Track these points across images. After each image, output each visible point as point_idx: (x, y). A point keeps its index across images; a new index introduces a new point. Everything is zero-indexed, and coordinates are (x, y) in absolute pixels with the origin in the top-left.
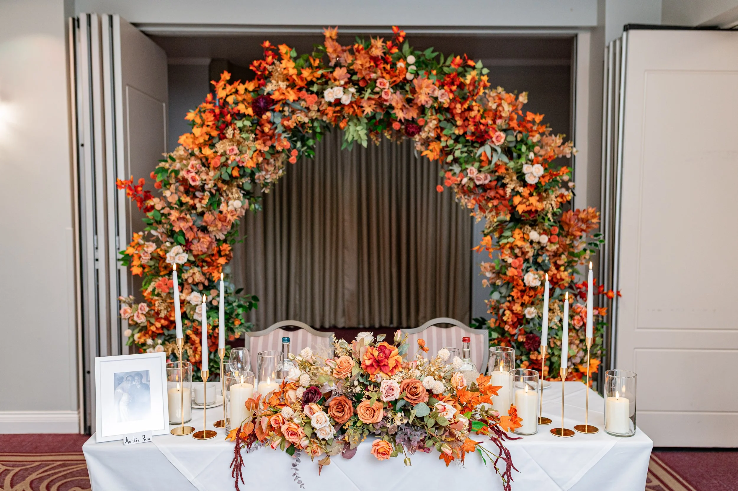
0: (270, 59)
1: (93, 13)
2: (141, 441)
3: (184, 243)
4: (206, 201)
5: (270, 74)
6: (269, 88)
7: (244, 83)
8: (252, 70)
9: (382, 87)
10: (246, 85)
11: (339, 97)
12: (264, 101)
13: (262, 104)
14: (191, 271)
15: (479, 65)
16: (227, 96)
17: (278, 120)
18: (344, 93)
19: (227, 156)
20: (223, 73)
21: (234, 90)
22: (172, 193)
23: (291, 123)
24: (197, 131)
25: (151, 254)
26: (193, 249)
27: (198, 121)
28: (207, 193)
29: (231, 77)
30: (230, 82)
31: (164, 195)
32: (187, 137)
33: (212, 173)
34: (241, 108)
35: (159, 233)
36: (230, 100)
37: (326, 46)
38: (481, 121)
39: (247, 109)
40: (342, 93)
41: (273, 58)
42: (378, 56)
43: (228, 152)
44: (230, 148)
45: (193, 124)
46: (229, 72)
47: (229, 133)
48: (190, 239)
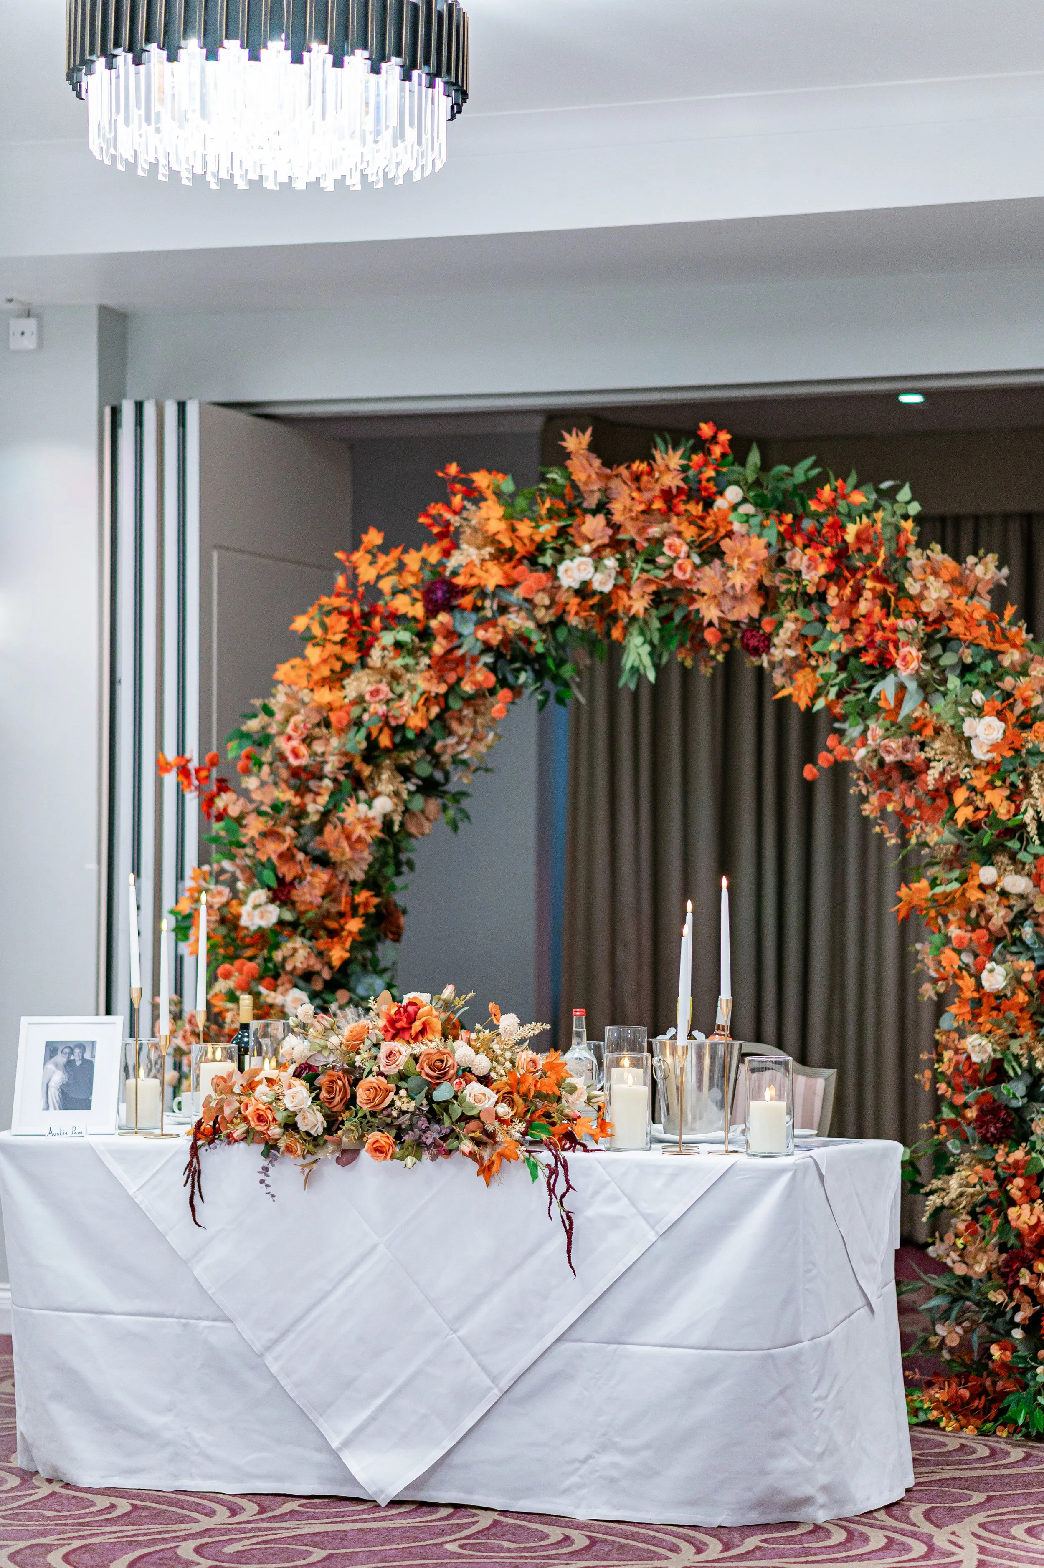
0: (457, 500)
1: (148, 399)
2: (69, 1134)
3: (274, 884)
4: (323, 799)
5: (458, 532)
6: (455, 560)
7: (418, 549)
8: (422, 524)
9: (672, 555)
10: (424, 552)
11: (587, 577)
12: (445, 588)
13: (440, 594)
14: (290, 945)
15: (905, 494)
16: (379, 577)
17: (467, 629)
18: (596, 569)
19: (365, 705)
20: (366, 532)
21: (393, 565)
22: (263, 784)
23: (494, 636)
24: (314, 654)
25: (219, 909)
26: (296, 898)
27: (317, 631)
28: (327, 783)
29: (384, 538)
30: (384, 549)
31: (243, 785)
32: (293, 667)
33: (335, 742)
34: (402, 604)
35: (238, 866)
36: (386, 585)
37: (571, 470)
38: (885, 622)
39: (413, 605)
40: (592, 569)
41: (463, 499)
42: (670, 487)
43: (367, 697)
44: (371, 688)
45: (307, 638)
46: (379, 531)
47: (374, 657)
48: (289, 878)
